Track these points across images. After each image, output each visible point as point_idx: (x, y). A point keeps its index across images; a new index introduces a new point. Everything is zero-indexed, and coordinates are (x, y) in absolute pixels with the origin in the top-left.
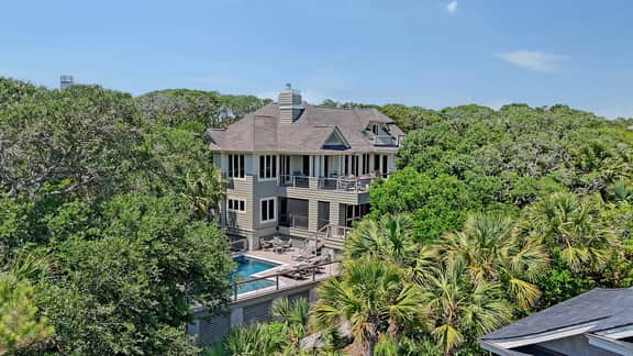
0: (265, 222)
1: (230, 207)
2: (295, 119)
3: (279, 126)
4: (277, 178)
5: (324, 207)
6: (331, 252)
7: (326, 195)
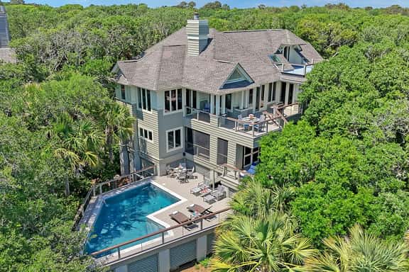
0: (172, 150)
1: (142, 134)
2: (203, 49)
3: (188, 56)
4: (184, 109)
5: (223, 144)
6: (226, 190)
7: (225, 133)
